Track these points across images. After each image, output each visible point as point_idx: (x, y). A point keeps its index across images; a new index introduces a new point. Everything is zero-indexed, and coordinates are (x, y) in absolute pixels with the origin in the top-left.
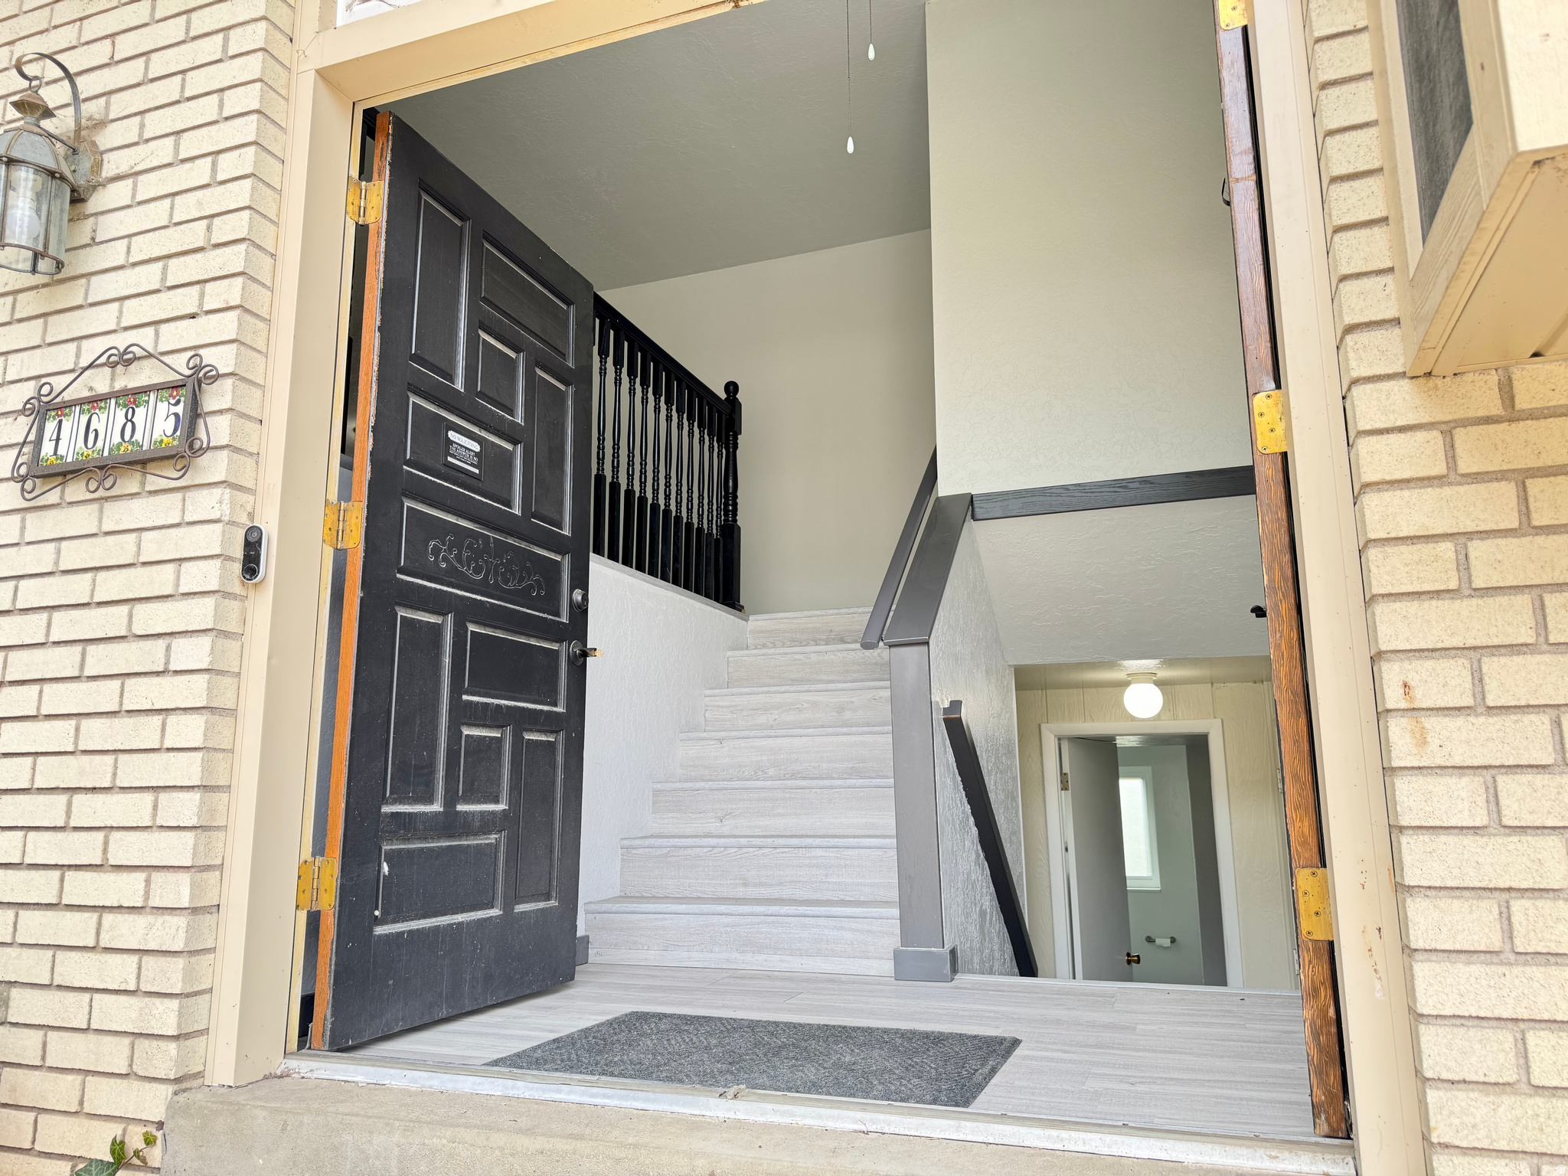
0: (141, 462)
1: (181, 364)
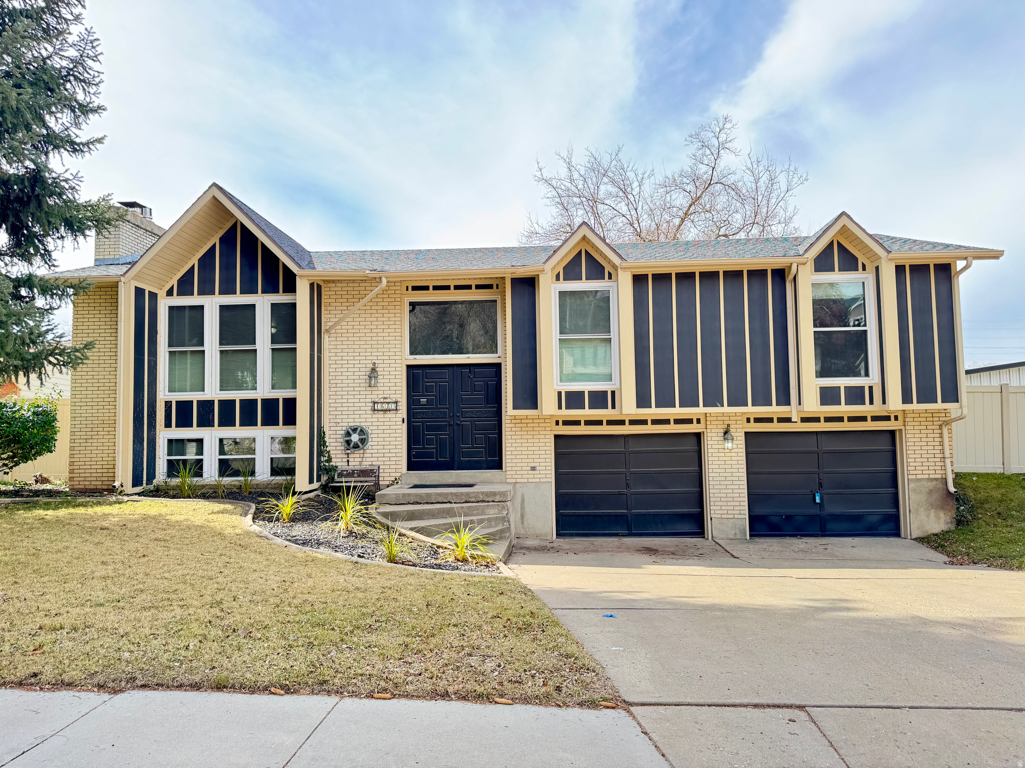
0: (390, 410)
1: (394, 400)
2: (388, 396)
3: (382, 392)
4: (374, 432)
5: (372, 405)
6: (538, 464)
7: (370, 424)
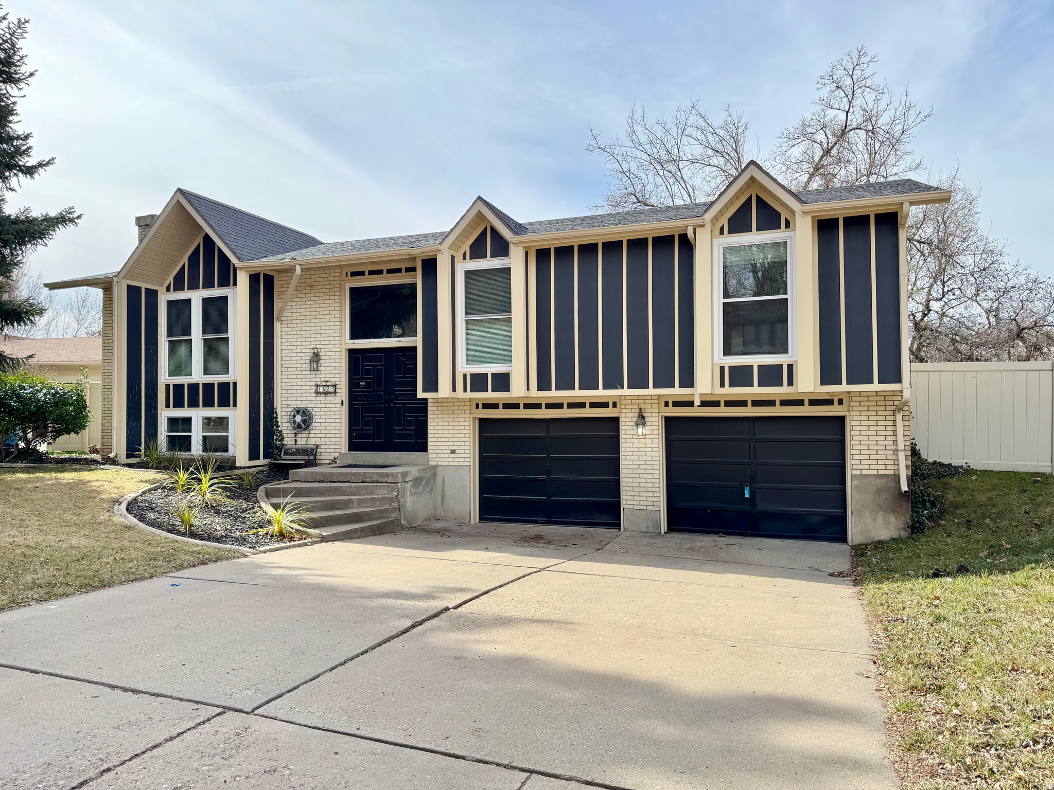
0: (330, 393)
1: (334, 383)
2: (328, 379)
3: (323, 376)
4: (317, 413)
5: (315, 387)
6: (457, 448)
7: (314, 406)
